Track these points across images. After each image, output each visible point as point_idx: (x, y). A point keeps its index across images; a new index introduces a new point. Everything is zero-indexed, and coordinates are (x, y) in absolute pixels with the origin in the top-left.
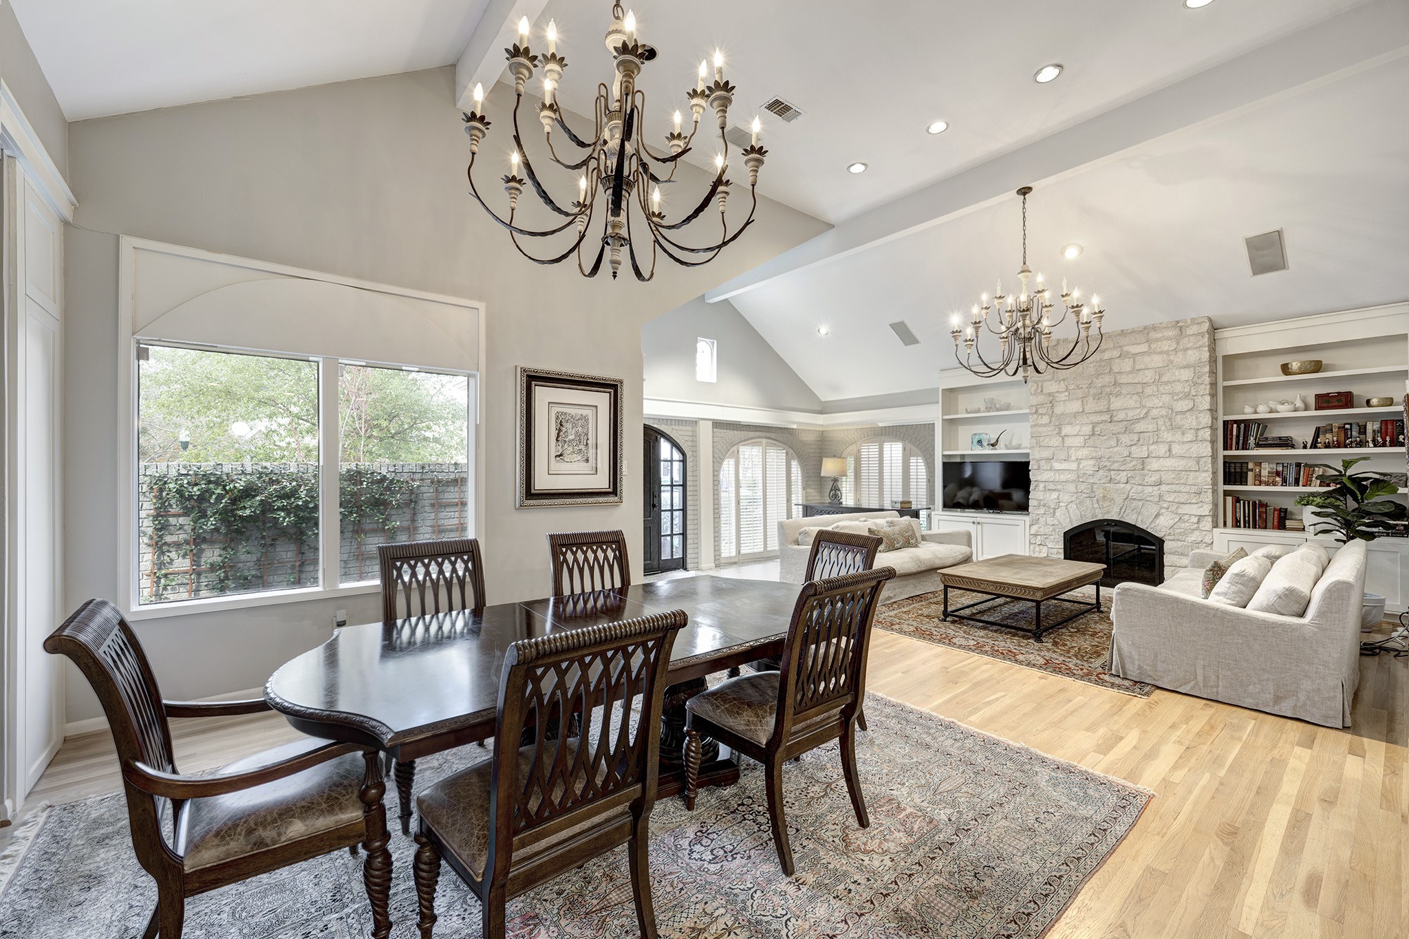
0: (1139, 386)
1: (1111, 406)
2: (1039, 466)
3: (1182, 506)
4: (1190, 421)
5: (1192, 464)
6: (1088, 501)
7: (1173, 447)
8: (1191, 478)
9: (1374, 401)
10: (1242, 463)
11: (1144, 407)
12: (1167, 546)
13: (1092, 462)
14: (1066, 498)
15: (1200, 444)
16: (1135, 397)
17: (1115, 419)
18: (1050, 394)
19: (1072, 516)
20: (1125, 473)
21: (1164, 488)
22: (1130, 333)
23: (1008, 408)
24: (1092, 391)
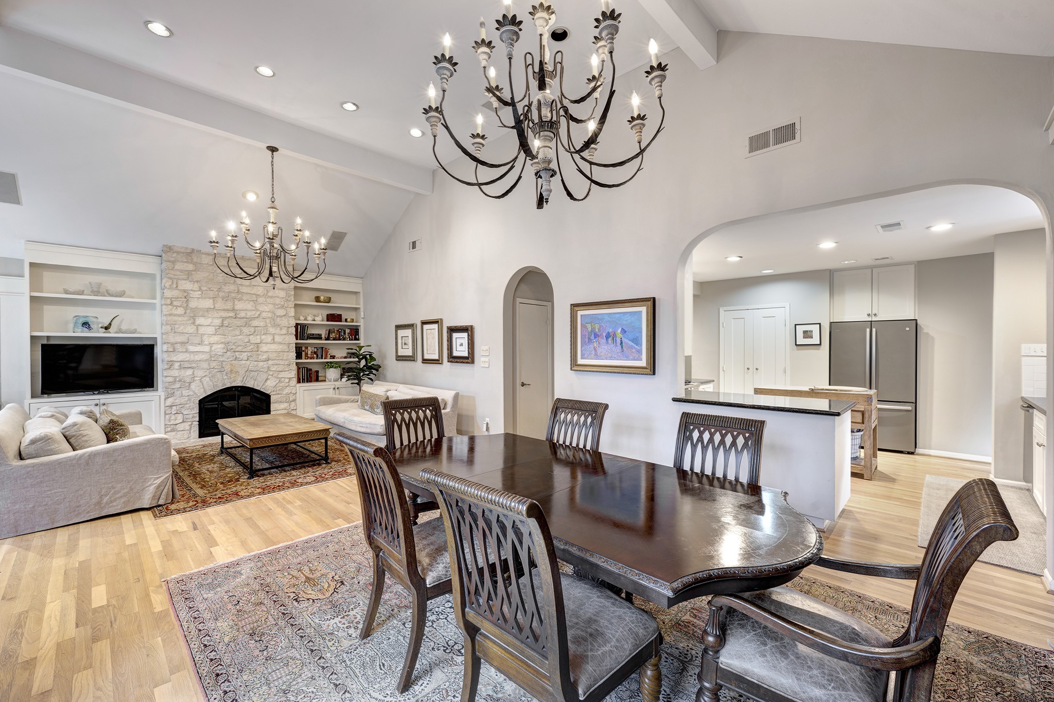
0: (254, 296)
1: (236, 307)
2: (174, 349)
3: (280, 373)
4: (284, 322)
5: (285, 347)
6: (219, 375)
7: (276, 336)
8: (285, 356)
10: (299, 347)
11: (257, 310)
12: (273, 399)
13: (222, 346)
14: (200, 373)
15: (290, 335)
16: (252, 303)
17: (239, 316)
18: (185, 291)
19: (206, 387)
20: (246, 354)
21: (270, 362)
22: (248, 259)
24: (221, 294)
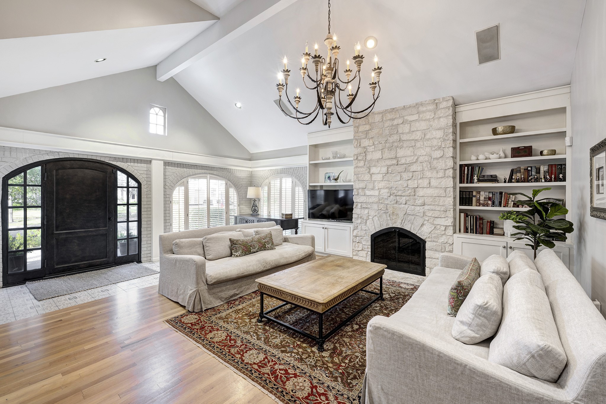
0: (413, 142)
1: (398, 155)
2: (358, 193)
3: (436, 219)
4: (441, 164)
5: (442, 192)
6: (384, 215)
7: (431, 180)
8: (441, 201)
9: (545, 152)
10: (469, 192)
11: (415, 155)
12: (428, 245)
13: (387, 190)
14: (372, 213)
15: (447, 179)
16: (411, 149)
17: (400, 163)
18: (364, 147)
19: (376, 225)
20: (405, 198)
21: (426, 207)
22: (408, 108)
23: (344, 157)
24: (387, 145)
